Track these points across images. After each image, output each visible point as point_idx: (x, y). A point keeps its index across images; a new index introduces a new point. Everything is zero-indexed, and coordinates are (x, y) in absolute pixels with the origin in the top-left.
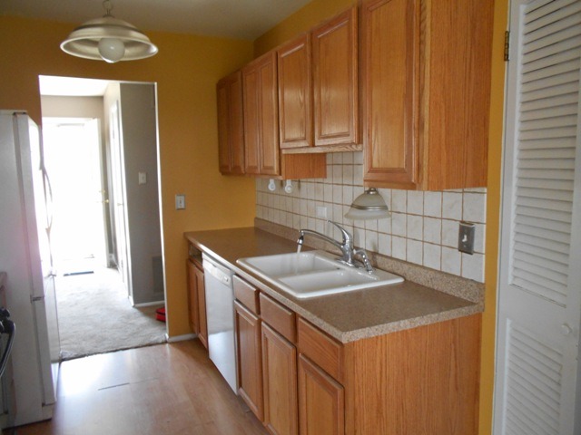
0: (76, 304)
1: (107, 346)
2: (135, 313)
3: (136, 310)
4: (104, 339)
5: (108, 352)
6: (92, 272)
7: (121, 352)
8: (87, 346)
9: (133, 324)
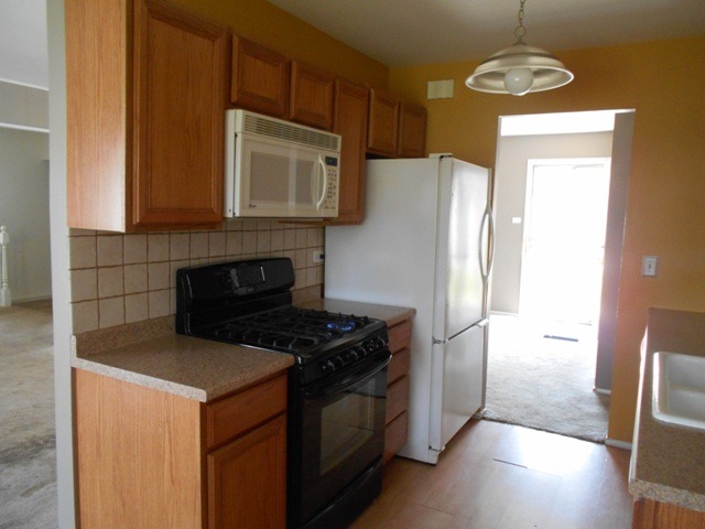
0: (535, 369)
1: (534, 421)
2: (591, 398)
3: (594, 395)
4: (537, 413)
5: (530, 427)
6: (576, 341)
7: (544, 433)
8: (515, 414)
9: (580, 409)
